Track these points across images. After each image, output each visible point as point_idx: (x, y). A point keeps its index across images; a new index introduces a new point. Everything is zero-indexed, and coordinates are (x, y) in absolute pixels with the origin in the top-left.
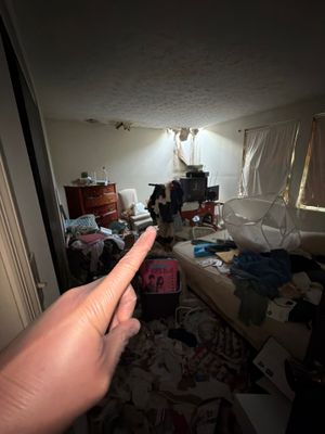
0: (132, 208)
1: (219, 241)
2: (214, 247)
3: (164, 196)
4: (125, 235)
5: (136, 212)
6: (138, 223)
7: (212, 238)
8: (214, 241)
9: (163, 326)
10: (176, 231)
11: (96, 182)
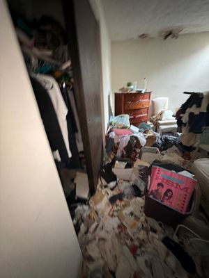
4: (148, 135)
5: (164, 118)
6: (162, 127)
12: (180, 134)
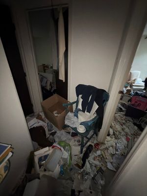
0: (134, 80)
4: (127, 89)
5: (136, 83)
9: (132, 120)
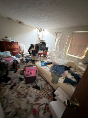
1: (48, 62)
2: (47, 63)
3: (33, 48)
6: (25, 55)
7: (46, 61)
8: (47, 62)
9: (31, 85)
10: (36, 58)
11: (10, 41)
12: (31, 57)
